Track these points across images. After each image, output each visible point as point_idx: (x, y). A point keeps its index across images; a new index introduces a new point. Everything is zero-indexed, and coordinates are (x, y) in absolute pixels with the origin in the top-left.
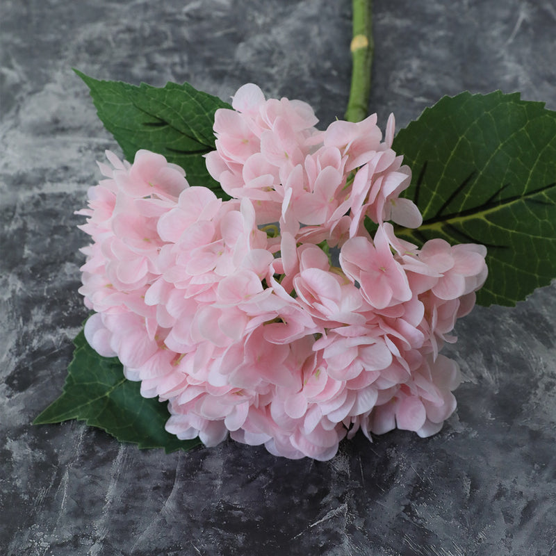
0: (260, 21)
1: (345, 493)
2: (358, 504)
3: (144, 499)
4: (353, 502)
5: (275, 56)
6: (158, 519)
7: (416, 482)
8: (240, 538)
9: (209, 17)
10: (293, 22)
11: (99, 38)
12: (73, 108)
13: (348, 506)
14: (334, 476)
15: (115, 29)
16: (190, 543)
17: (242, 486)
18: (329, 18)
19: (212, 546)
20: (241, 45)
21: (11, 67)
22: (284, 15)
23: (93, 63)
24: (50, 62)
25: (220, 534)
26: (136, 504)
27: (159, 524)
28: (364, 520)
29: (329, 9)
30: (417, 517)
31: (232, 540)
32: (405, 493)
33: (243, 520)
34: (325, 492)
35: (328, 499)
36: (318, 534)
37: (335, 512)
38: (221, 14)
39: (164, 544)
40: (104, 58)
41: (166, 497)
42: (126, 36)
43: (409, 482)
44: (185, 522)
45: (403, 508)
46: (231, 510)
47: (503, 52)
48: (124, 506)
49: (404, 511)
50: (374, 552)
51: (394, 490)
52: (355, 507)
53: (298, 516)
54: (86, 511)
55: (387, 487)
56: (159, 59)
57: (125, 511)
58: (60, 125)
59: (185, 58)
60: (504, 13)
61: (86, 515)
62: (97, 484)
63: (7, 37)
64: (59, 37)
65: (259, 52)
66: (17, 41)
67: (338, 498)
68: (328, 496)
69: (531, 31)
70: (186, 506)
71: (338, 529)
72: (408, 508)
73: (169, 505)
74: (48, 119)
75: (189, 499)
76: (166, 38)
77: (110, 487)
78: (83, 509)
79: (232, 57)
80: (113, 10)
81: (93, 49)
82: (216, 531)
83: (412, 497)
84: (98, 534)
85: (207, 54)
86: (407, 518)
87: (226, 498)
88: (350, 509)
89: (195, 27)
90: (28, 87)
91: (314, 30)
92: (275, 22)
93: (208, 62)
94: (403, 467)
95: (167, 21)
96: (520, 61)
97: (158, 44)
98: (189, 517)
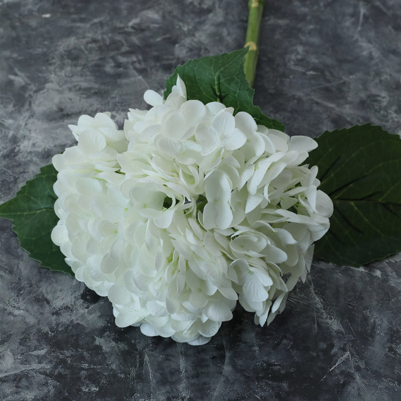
0: (185, 29)
1: (345, 345)
2: (357, 351)
3: (207, 366)
4: (353, 350)
5: (203, 51)
6: (222, 379)
7: (390, 331)
8: (285, 385)
9: (148, 28)
10: (208, 28)
11: (75, 48)
12: (70, 99)
13: (350, 353)
14: (334, 334)
15: (84, 41)
16: (251, 393)
17: (274, 349)
18: (233, 23)
19: (267, 393)
20: (177, 45)
21: (16, 75)
22: (201, 23)
23: (76, 66)
24: (44, 68)
25: (269, 384)
26: (203, 370)
27: (224, 382)
28: (364, 361)
29: (230, 17)
30: (398, 354)
31: (280, 387)
32: (386, 339)
33: (283, 372)
34: (332, 346)
35: (335, 350)
36: (337, 375)
37: (343, 358)
38: (156, 26)
39: (233, 396)
40: (82, 62)
41: (223, 363)
42: (93, 45)
43: (386, 331)
44: (242, 379)
45: (387, 349)
46: (271, 366)
47: (356, 36)
48: (195, 372)
49: (389, 351)
50: (378, 382)
51: (377, 338)
52: (355, 353)
53: (319, 364)
54: (169, 379)
55: (372, 337)
56: (122, 60)
57: (197, 376)
58: (65, 112)
59: (140, 57)
60: (350, 10)
61: (171, 382)
62: (170, 360)
63: (7, 53)
64: (45, 50)
65: (191, 50)
66: (15, 55)
67: (341, 348)
68: (335, 348)
69: (370, 20)
70: (239, 367)
71: (349, 370)
72: (391, 349)
73: (227, 368)
74: (55, 108)
75: (240, 362)
76: (123, 45)
77: (181, 361)
78: (167, 378)
79: (173, 54)
80: (79, 28)
81: (73, 56)
82: (266, 382)
83: (391, 341)
84: (184, 395)
85: (155, 53)
86: (393, 356)
87: (266, 359)
88: (352, 355)
89: (141, 35)
90: (33, 87)
91: (225, 32)
92: (195, 29)
93: (157, 59)
94: (378, 322)
95: (119, 33)
96: (370, 42)
97: (118, 49)
98: (244, 375)
